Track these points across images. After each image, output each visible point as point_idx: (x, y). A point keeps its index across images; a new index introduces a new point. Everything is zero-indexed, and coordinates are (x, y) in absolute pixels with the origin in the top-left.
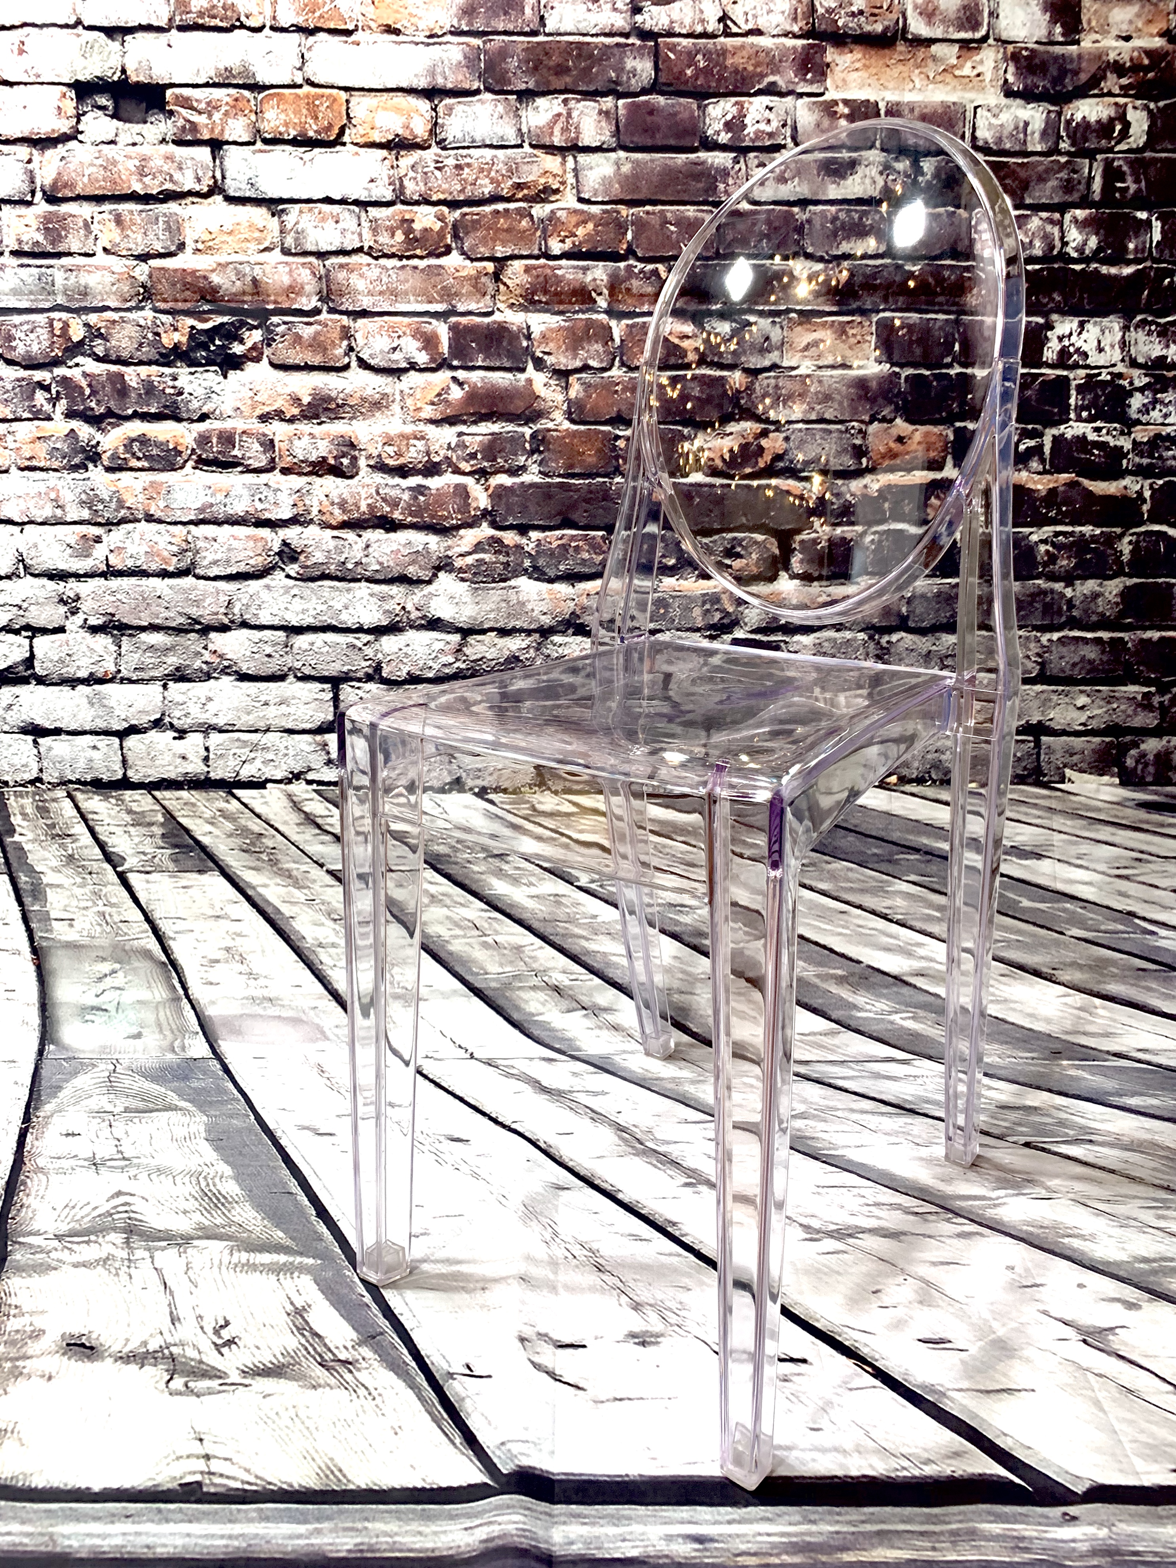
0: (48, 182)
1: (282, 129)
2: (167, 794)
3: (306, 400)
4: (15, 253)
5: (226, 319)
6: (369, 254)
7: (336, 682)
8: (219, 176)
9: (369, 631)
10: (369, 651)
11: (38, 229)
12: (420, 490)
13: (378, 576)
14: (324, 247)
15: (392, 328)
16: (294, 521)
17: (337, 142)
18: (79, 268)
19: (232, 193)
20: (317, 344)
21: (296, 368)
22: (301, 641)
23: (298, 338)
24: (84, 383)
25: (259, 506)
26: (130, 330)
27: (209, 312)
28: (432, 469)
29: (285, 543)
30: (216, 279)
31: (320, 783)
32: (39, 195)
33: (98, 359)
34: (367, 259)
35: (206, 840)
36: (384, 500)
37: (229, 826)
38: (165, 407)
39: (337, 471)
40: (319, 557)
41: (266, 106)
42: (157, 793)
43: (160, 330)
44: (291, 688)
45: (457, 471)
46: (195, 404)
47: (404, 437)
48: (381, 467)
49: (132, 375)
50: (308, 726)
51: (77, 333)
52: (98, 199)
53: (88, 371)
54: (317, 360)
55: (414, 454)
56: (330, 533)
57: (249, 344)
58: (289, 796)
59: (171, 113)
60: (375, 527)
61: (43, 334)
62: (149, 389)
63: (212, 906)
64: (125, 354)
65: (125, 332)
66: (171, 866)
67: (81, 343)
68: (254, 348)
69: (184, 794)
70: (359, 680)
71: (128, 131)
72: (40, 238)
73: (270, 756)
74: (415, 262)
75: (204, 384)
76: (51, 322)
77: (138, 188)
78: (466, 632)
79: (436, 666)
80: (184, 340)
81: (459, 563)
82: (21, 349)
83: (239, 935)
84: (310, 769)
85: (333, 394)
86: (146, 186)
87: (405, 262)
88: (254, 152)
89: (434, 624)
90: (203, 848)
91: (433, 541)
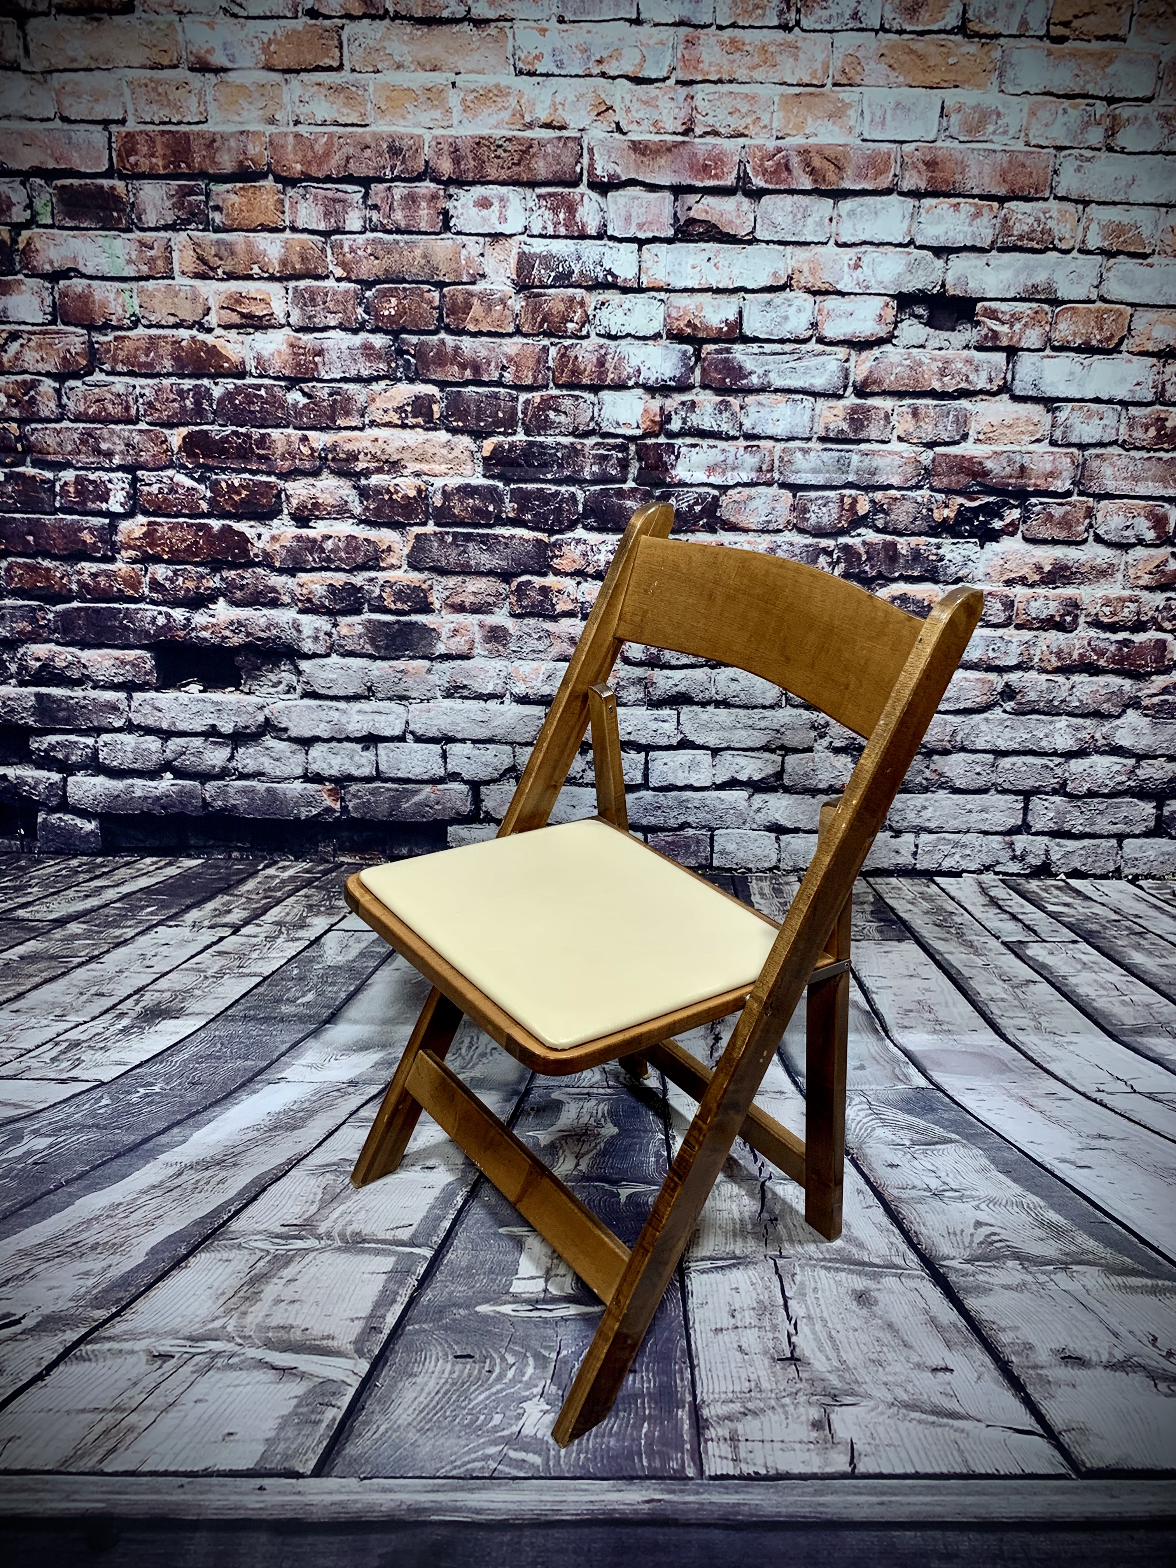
0: (860, 378)
1: (1070, 338)
2: (879, 880)
3: (1047, 568)
4: (822, 439)
5: (991, 499)
6: (1122, 446)
7: (1027, 795)
8: (1009, 377)
9: (1061, 755)
10: (1059, 771)
11: (845, 419)
12: (1125, 643)
13: (1077, 711)
14: (1086, 440)
15: (1129, 510)
16: (1018, 667)
17: (1116, 350)
18: (874, 453)
19: (1018, 392)
20: (1066, 523)
21: (1044, 542)
22: (1006, 763)
23: (1050, 516)
24: (862, 550)
25: (991, 654)
26: (909, 506)
27: (979, 492)
28: (1139, 627)
29: (1007, 685)
30: (989, 465)
31: (1005, 874)
32: (850, 389)
33: (878, 530)
34: (1121, 451)
35: (905, 916)
36: (1093, 650)
37: (926, 905)
38: (927, 571)
39: (1061, 627)
40: (1033, 696)
41: (1060, 318)
42: (871, 880)
43: (934, 507)
44: (993, 798)
45: (1160, 629)
46: (952, 570)
47: (1121, 599)
48: (1096, 624)
49: (904, 544)
50: (1001, 829)
51: (863, 507)
52: (900, 395)
53: (868, 540)
54: (1062, 535)
55: (1127, 613)
56: (1045, 677)
57: (1008, 520)
58: (980, 884)
59: (978, 323)
60: (1081, 672)
61: (834, 508)
62: (916, 555)
63: (907, 967)
64: (901, 526)
65: (904, 508)
66: (877, 936)
67: (866, 516)
68: (1012, 523)
69: (893, 880)
70: (1047, 793)
71: (939, 337)
72: (845, 426)
73: (968, 852)
74: (1161, 454)
75: (964, 553)
76: (842, 497)
77: (937, 386)
78: (1140, 757)
79: (1112, 784)
80: (952, 515)
81: (1146, 702)
82: (813, 519)
83: (928, 990)
84: (998, 863)
85: (1070, 564)
86: (944, 384)
87: (1152, 454)
88: (1043, 358)
89: (1117, 751)
90: (904, 922)
91: (1127, 684)
